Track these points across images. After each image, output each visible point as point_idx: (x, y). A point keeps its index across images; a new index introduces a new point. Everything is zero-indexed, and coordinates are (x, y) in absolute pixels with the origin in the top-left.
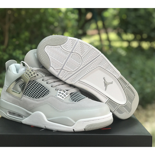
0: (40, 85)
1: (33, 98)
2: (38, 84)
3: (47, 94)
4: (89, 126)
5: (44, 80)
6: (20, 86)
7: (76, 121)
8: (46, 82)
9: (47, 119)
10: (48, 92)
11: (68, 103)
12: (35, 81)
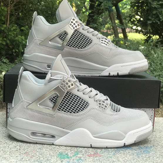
0: (76, 97)
1: (71, 113)
2: (74, 95)
3: (87, 107)
4: (139, 137)
5: (80, 91)
6: (50, 99)
7: (126, 134)
8: (82, 93)
9: (94, 136)
10: (88, 104)
11: (111, 115)
12: (69, 92)
